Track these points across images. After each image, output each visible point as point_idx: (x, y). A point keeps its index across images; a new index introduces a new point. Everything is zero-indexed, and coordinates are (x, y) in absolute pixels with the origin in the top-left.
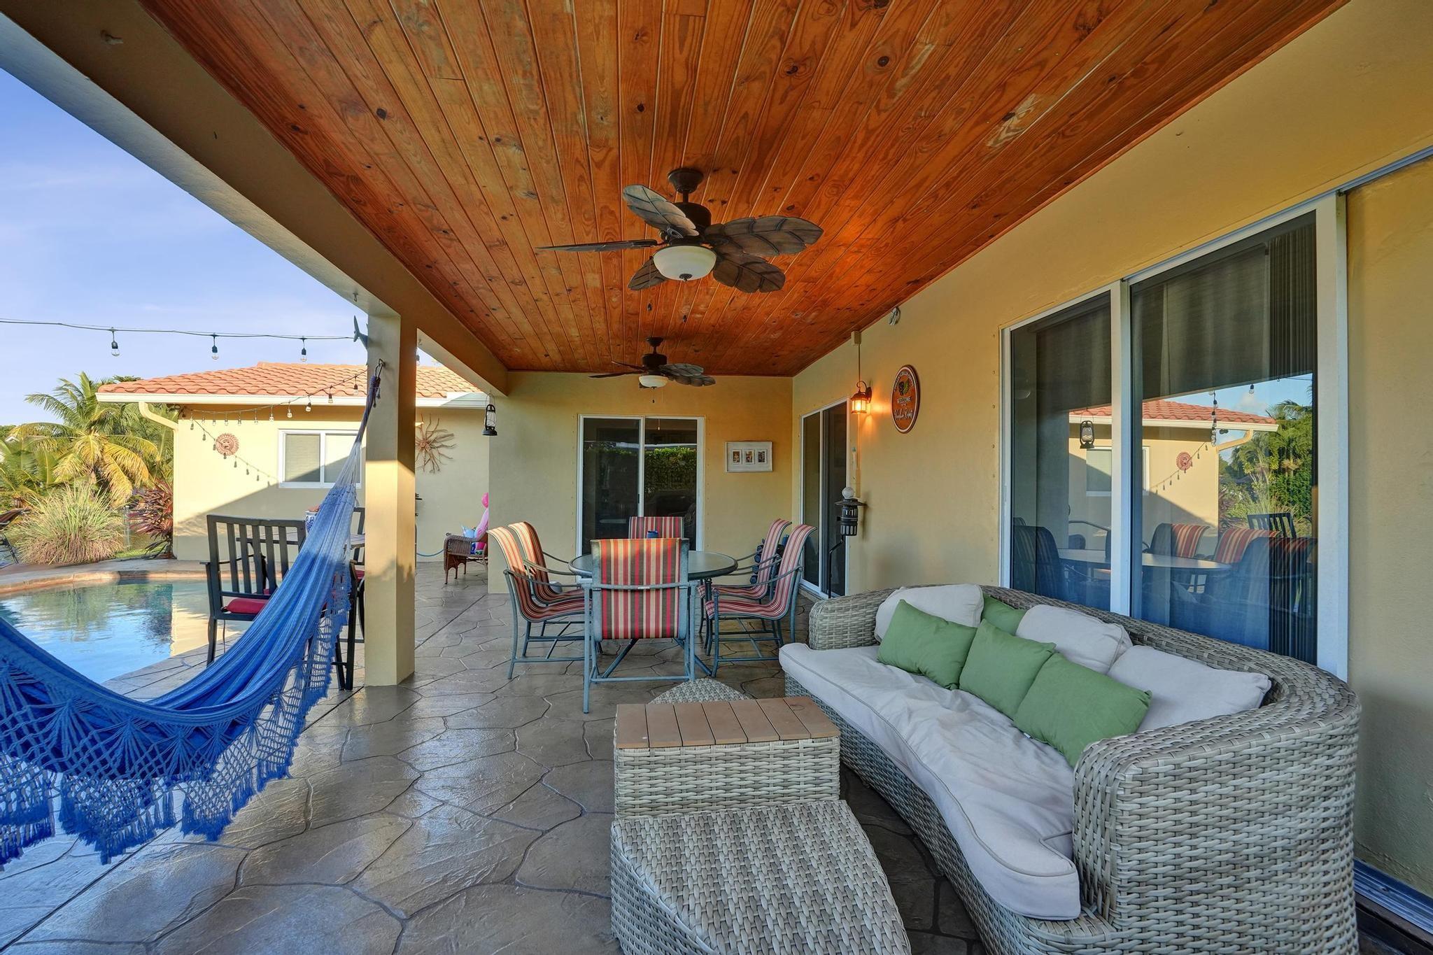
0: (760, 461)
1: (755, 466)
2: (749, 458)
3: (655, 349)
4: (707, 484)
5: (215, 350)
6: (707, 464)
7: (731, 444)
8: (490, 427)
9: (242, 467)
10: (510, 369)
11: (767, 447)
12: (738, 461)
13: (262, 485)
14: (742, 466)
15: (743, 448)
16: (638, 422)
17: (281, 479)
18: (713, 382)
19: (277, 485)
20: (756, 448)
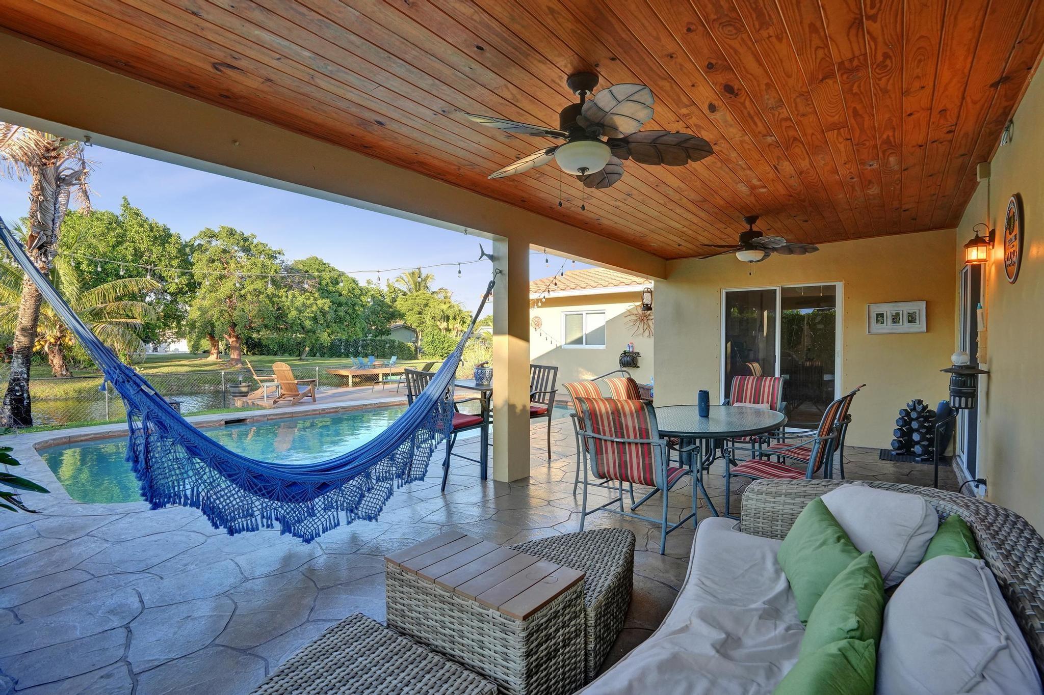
0: (909, 321)
1: (904, 326)
2: (896, 319)
3: (751, 227)
4: (845, 346)
5: (460, 272)
6: (846, 327)
7: (873, 307)
8: (647, 305)
9: (544, 336)
10: (667, 259)
11: (920, 308)
12: (883, 323)
13: (553, 347)
14: (888, 327)
15: (888, 309)
16: (774, 291)
17: (563, 343)
18: (817, 249)
19: (561, 346)
20: (905, 308)
